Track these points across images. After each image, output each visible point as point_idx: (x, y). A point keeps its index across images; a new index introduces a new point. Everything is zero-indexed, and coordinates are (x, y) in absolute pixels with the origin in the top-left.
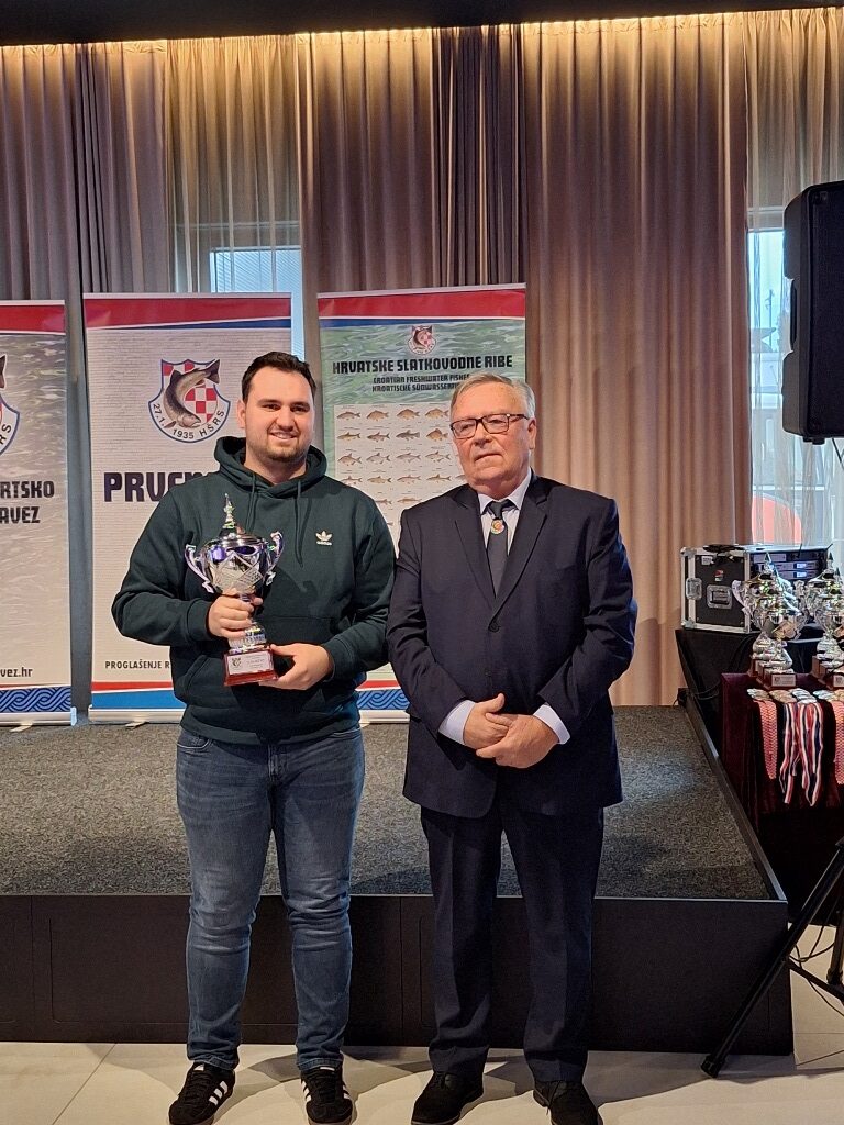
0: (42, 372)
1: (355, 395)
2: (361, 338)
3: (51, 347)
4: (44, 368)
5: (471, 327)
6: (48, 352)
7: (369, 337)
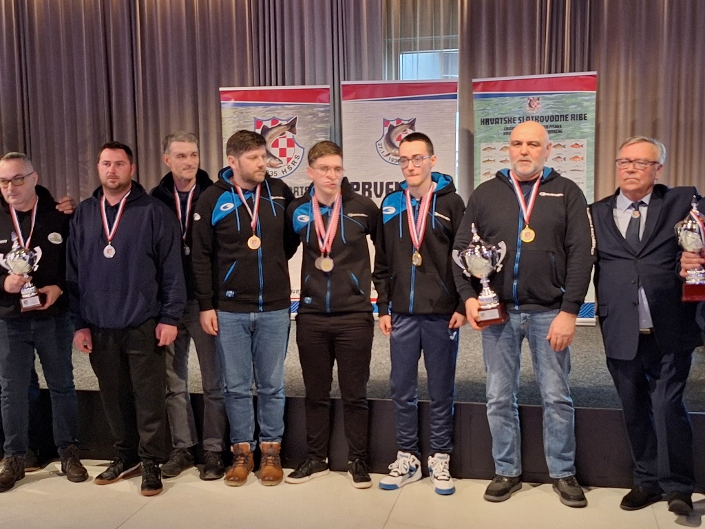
0: (317, 126)
1: (492, 137)
2: (497, 104)
4: (318, 123)
5: (563, 97)
6: (321, 114)
7: (502, 104)
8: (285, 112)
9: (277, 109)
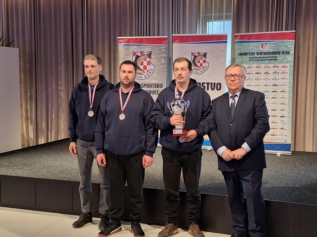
1: (243, 62)
2: (246, 46)
4: (162, 54)
5: (278, 43)
6: (163, 50)
7: (249, 46)
8: (147, 49)
9: (143, 47)
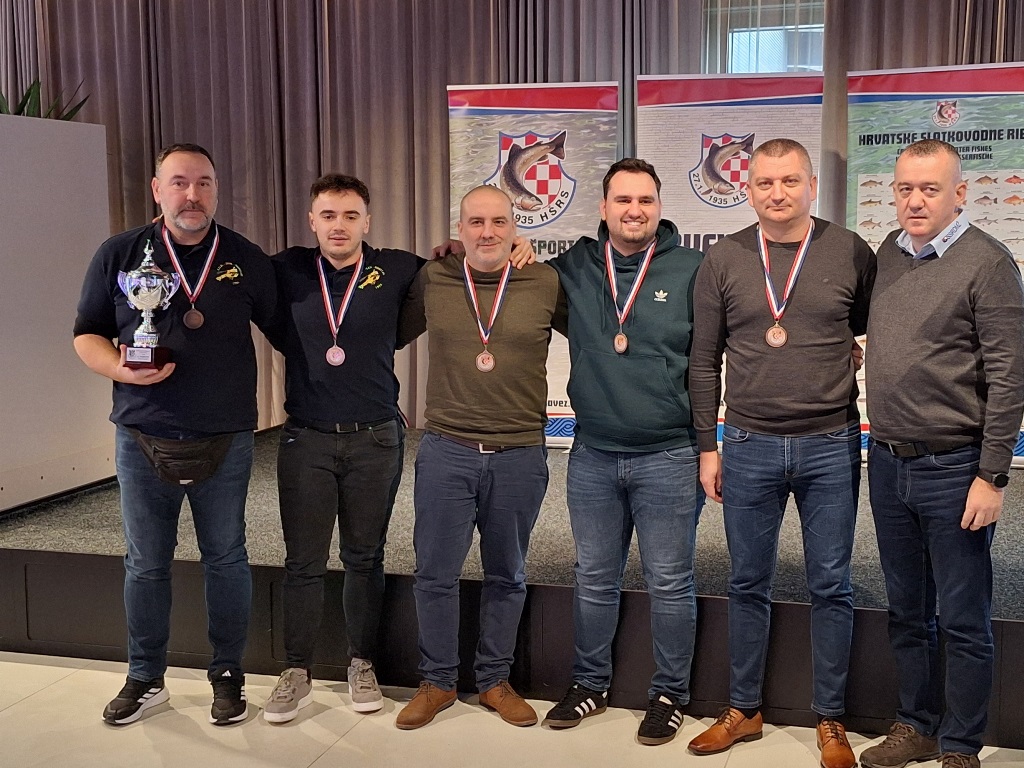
0: (597, 145)
1: (878, 165)
2: (887, 113)
3: (605, 123)
4: (600, 142)
5: (996, 101)
6: (603, 128)
7: (895, 112)
8: (547, 124)
9: (536, 120)
